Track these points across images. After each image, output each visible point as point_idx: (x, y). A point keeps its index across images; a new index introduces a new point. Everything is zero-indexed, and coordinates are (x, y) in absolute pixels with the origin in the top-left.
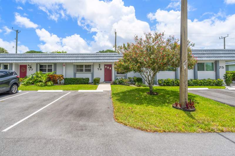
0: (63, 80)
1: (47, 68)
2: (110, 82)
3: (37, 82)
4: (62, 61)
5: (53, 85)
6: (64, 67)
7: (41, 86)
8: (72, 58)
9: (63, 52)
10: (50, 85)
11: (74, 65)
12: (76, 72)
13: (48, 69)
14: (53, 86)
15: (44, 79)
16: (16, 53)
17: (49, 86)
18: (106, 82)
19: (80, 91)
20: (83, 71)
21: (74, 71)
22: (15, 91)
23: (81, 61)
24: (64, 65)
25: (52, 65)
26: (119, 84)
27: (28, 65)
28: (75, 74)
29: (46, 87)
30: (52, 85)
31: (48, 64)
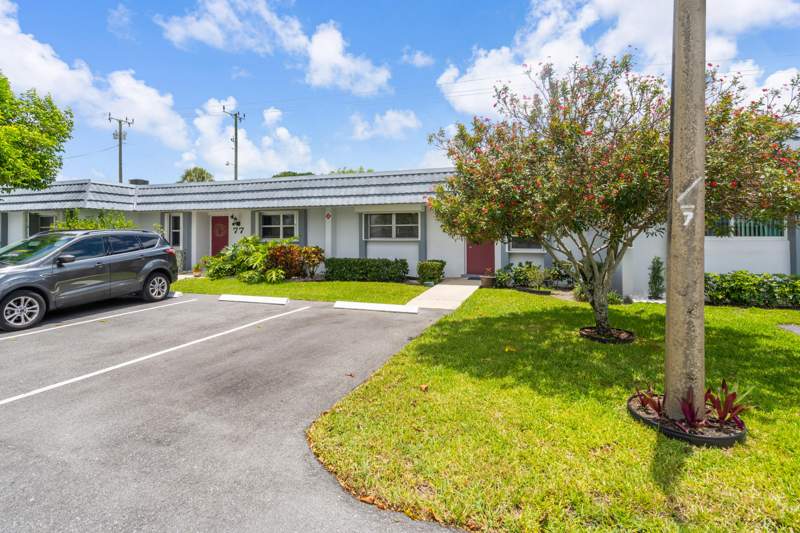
0: (322, 265)
1: (281, 226)
2: (479, 279)
3: (243, 270)
4: (318, 200)
5: (283, 281)
6: (328, 222)
7: (250, 281)
8: (349, 191)
9: (361, 171)
10: (274, 279)
11: (360, 214)
12: (366, 237)
13: (284, 229)
14: (282, 285)
15: (258, 259)
16: (236, 179)
17: (271, 282)
18: (472, 279)
19: (339, 304)
20: (391, 236)
21: (361, 236)
22: (159, 294)
23: (377, 200)
24: (328, 216)
25: (293, 216)
26: (514, 287)
27: (232, 217)
28: (364, 246)
29: (263, 286)
30: (279, 281)
31: (285, 213)
